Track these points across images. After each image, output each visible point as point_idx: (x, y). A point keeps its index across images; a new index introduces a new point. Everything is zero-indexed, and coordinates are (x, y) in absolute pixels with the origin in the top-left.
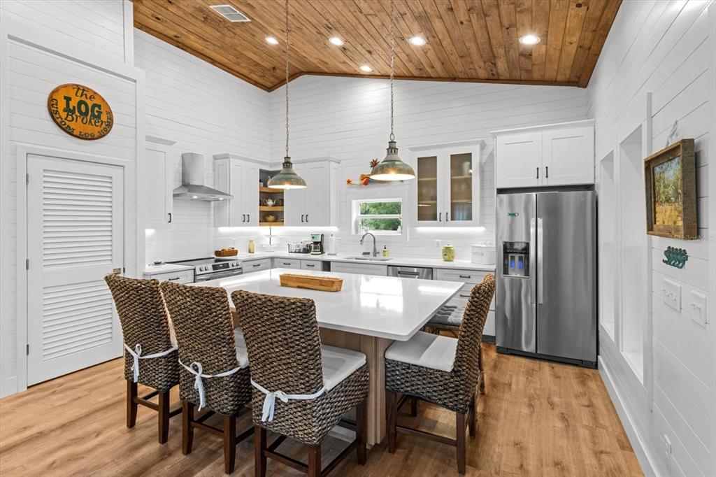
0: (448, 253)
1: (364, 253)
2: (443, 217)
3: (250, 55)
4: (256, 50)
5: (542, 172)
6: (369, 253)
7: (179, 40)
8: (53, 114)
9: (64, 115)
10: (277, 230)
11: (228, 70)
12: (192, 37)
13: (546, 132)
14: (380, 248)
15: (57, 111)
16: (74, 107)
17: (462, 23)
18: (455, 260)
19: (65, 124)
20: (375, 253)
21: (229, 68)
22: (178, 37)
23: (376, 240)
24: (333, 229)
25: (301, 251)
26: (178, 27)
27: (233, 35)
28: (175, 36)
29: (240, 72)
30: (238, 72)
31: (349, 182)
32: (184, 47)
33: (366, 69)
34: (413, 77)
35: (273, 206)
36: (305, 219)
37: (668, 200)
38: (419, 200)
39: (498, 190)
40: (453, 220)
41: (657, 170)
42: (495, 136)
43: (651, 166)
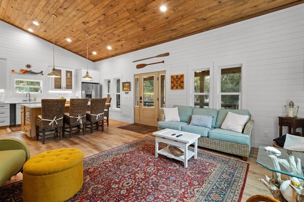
2: (64, 88)
14: (32, 98)
20: (30, 100)
23: (30, 95)
33: (31, 30)
37: (126, 87)
38: (55, 82)
39: (82, 82)
40: (66, 89)
41: (124, 84)
42: (81, 69)
43: (123, 83)
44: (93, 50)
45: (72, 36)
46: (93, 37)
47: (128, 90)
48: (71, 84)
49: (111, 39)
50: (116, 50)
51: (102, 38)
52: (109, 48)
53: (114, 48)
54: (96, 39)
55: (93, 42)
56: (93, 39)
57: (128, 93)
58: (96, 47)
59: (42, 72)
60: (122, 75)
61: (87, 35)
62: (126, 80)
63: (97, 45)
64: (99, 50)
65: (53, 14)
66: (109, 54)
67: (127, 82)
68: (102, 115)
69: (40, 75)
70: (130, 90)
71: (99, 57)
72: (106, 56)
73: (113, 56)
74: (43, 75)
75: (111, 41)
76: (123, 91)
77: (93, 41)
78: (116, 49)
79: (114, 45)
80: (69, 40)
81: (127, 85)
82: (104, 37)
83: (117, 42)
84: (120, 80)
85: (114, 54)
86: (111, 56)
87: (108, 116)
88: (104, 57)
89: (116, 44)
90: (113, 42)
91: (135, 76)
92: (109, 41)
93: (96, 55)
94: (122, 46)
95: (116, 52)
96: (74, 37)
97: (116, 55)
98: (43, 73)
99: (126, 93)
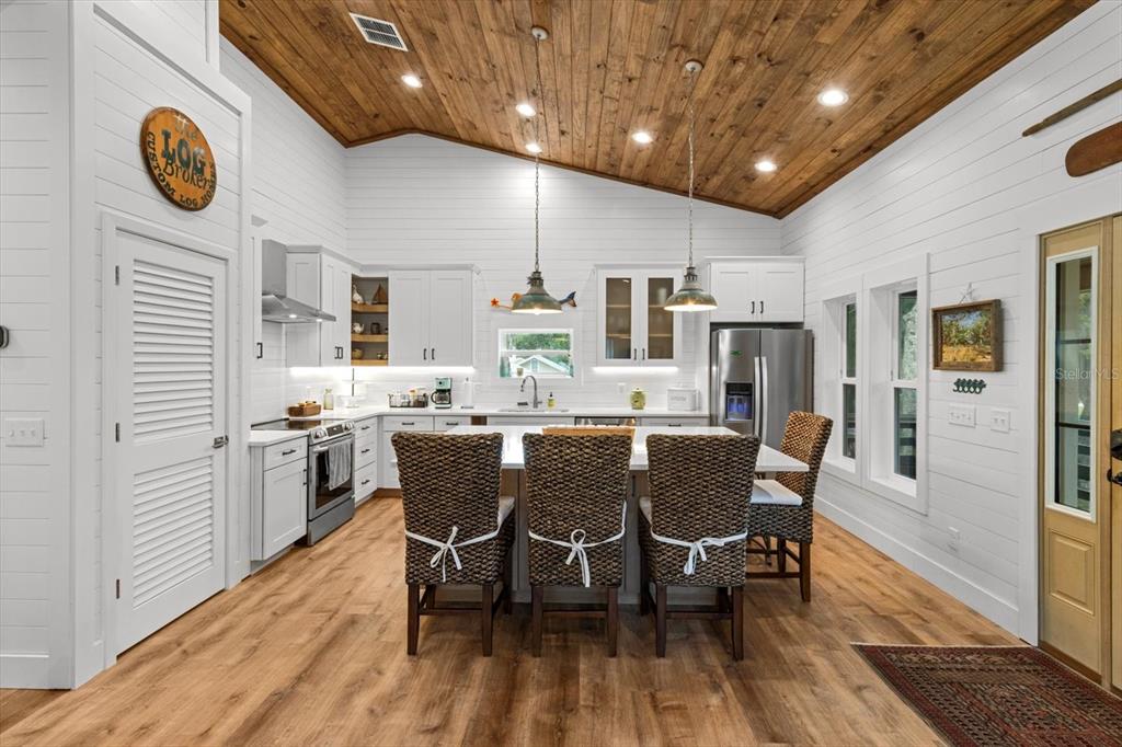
0: (638, 399)
1: (519, 404)
2: (640, 354)
3: (354, 90)
4: (368, 85)
5: (758, 307)
6: (526, 404)
7: (254, 43)
8: (147, 159)
9: (162, 162)
10: (368, 372)
11: (305, 104)
12: (278, 43)
13: (760, 264)
14: (543, 396)
15: (154, 155)
16: (174, 150)
17: (712, 135)
18: (645, 408)
19: (164, 180)
20: (536, 403)
21: (307, 102)
22: (255, 39)
23: (538, 385)
24: (469, 371)
25: (412, 404)
26: (266, 25)
27: (348, 56)
28: (251, 37)
29: (321, 110)
30: (317, 111)
31: (494, 302)
32: (255, 56)
33: (533, 148)
34: (593, 171)
35: (362, 333)
36: (429, 356)
37: (963, 342)
38: (607, 332)
39: (712, 324)
40: (649, 358)
41: (947, 319)
42: (709, 262)
43: (938, 314)
44: (755, 153)
45: (640, 112)
46: (719, 64)
47: (978, 367)
48: (669, 335)
49: (822, 22)
50: (878, 99)
51: (766, 43)
52: (833, 97)
53: (864, 86)
54: (740, 68)
55: (735, 99)
56: (728, 74)
57: (981, 385)
58: (759, 122)
59: (572, 296)
60: (928, 255)
61: (689, 66)
62: (964, 289)
63: (760, 105)
64: (780, 136)
65: (534, 26)
66: (843, 141)
67: (968, 301)
68: (731, 547)
69: (566, 307)
70: (999, 366)
71: (796, 183)
72: (829, 163)
73: (870, 149)
74: (574, 305)
75: (826, 37)
76: (938, 373)
77: (732, 89)
78: (881, 88)
79: (857, 65)
80: (642, 138)
81: (970, 323)
82: (775, 28)
83: (875, 18)
84: (914, 294)
85: (877, 134)
86: (858, 155)
87: (810, 541)
88: (822, 176)
89: (868, 50)
90: (847, 34)
91: (1051, 247)
92: (818, 45)
93: (777, 173)
94: (921, 36)
95: (886, 108)
96: (652, 109)
97: (891, 132)
98: (576, 298)
99: (959, 383)
